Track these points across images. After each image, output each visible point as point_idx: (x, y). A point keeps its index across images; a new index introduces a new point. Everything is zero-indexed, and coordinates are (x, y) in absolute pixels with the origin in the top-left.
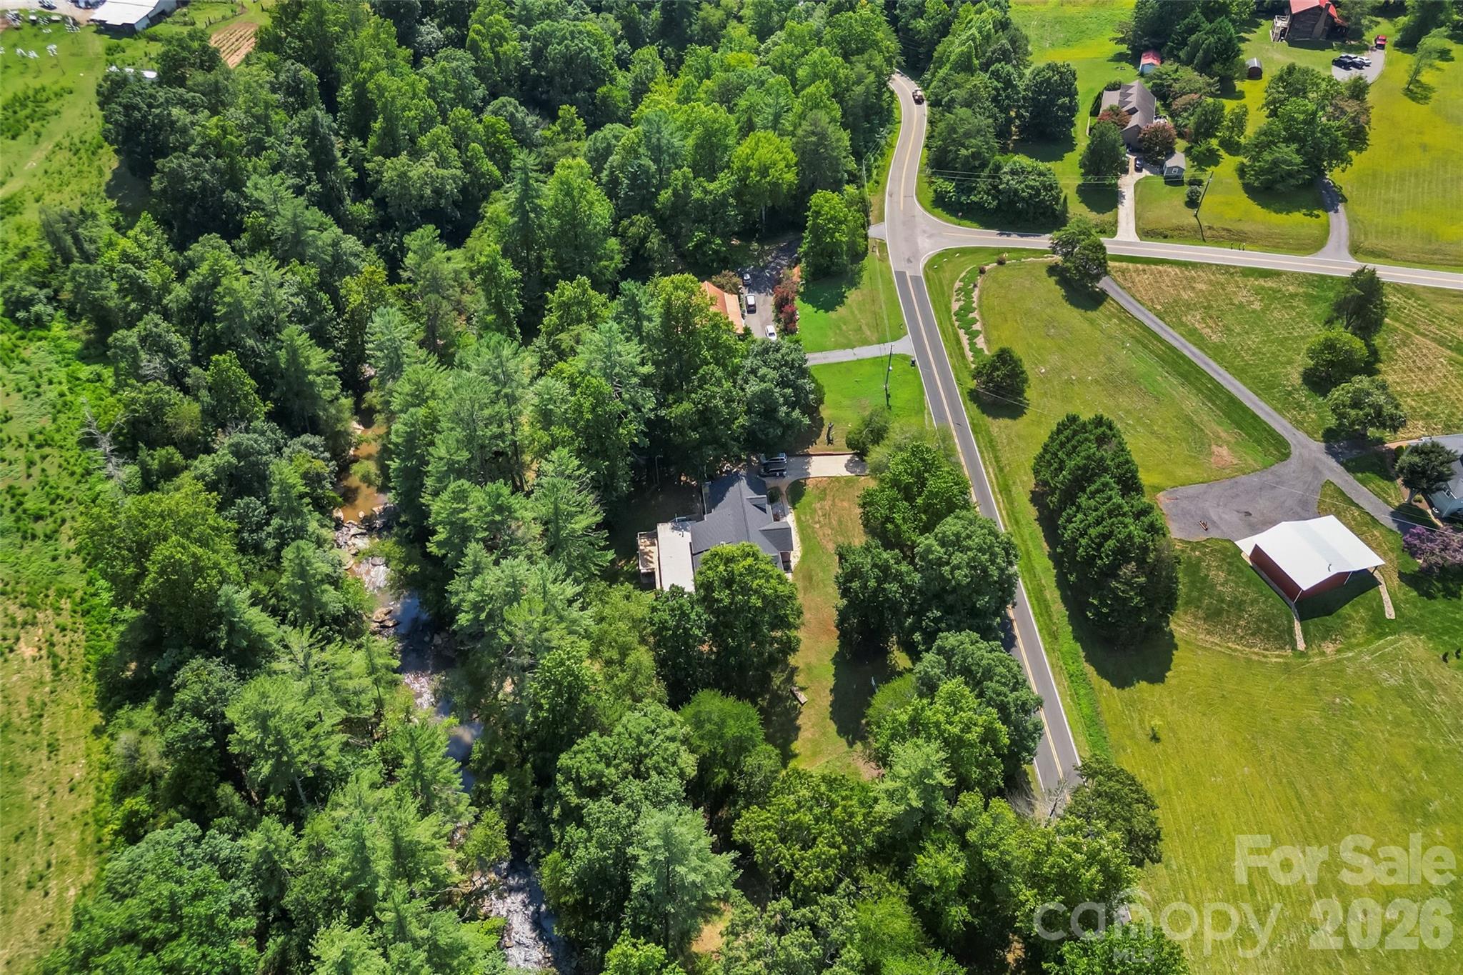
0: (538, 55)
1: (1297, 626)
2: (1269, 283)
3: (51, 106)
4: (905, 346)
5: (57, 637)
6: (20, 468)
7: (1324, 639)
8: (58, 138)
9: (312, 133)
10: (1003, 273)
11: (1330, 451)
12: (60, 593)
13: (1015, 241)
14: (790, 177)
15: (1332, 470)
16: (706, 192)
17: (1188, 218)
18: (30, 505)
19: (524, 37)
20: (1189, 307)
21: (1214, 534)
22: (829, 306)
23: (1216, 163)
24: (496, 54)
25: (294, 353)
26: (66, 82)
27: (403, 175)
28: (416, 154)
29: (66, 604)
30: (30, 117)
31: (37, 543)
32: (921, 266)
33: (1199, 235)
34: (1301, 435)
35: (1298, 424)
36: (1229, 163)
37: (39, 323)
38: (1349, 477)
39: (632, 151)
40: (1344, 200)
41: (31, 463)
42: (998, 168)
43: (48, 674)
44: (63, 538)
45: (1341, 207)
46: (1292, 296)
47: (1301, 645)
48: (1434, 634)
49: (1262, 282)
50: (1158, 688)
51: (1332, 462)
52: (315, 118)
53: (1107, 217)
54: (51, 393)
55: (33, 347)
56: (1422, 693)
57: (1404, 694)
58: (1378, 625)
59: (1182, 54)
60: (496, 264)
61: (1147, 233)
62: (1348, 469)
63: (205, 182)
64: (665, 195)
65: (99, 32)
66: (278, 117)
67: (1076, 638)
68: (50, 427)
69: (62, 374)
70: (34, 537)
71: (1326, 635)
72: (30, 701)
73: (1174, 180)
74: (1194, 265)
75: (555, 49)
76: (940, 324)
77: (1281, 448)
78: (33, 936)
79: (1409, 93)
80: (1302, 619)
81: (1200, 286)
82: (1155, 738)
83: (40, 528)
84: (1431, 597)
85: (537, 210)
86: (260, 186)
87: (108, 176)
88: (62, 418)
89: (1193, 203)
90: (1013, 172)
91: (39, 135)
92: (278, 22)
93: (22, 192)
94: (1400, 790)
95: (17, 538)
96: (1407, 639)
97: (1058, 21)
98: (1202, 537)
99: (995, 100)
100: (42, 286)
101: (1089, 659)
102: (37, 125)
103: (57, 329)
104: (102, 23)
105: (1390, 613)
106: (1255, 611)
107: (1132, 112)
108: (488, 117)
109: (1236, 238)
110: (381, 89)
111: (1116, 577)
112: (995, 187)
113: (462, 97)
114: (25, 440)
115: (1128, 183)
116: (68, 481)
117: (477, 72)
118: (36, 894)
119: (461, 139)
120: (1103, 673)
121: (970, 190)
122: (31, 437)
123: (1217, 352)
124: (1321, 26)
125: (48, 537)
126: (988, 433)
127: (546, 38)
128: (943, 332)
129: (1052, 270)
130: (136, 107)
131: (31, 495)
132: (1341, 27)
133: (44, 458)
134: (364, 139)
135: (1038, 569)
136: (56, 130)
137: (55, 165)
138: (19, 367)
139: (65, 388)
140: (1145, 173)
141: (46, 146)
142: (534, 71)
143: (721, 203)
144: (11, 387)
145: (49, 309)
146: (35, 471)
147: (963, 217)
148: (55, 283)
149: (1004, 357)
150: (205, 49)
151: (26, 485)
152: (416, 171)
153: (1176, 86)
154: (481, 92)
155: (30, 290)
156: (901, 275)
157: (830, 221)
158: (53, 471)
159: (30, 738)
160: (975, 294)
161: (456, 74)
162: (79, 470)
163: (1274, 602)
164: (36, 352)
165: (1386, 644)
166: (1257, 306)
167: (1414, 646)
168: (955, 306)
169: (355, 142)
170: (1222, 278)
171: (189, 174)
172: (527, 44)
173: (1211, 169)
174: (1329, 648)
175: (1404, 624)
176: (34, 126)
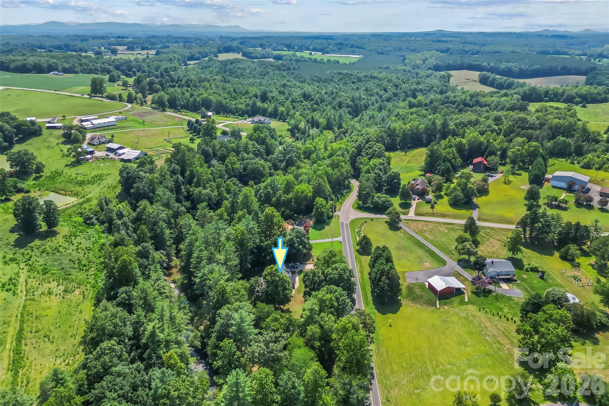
0: (245, 169)
1: (438, 302)
2: (451, 226)
3: (104, 178)
4: (340, 239)
5: (85, 291)
6: (82, 255)
7: (445, 305)
8: (105, 185)
9: (177, 181)
10: (372, 223)
11: (458, 264)
12: (87, 283)
13: (378, 216)
14: (310, 194)
15: (458, 268)
16: (286, 198)
17: (431, 211)
18: (83, 263)
19: (241, 164)
20: (425, 231)
21: (419, 281)
22: (320, 230)
23: (442, 198)
24: (232, 168)
25: (162, 230)
26: (109, 172)
27: (200, 192)
28: (205, 188)
29: (89, 285)
30: (98, 180)
31: (83, 272)
32: (349, 221)
33: (433, 215)
34: (451, 260)
35: (451, 258)
36: (446, 199)
37: (93, 224)
38: (462, 270)
39: (266, 187)
40: (479, 207)
41: (85, 254)
42: (373, 196)
43: (82, 298)
44: (90, 271)
45: (477, 209)
46: (457, 229)
47: (438, 306)
48: (478, 305)
49: (449, 226)
50: (394, 315)
51: (459, 267)
52: (178, 177)
53: (407, 210)
54: (94, 239)
55: (89, 230)
56: (471, 318)
57: (466, 319)
58: (462, 303)
59: (436, 172)
60: (222, 213)
61: (417, 214)
62: (462, 268)
63: (145, 190)
64: (274, 199)
65: (121, 161)
66: (168, 177)
67: (373, 304)
68: (92, 246)
69: (97, 236)
70: (83, 270)
71: (446, 304)
72: (76, 302)
73: (428, 202)
74: (429, 222)
75: (250, 166)
76: (352, 234)
77: (444, 263)
78: (71, 346)
79: (505, 183)
80: (439, 300)
81: (430, 226)
82: (391, 326)
83: (84, 268)
84: (479, 297)
85: (237, 202)
86: (160, 191)
87: (117, 193)
88: (95, 245)
89: (432, 207)
90: (378, 197)
91: (100, 184)
92: (172, 156)
93: (92, 197)
94: (460, 340)
95: (78, 270)
96: (470, 307)
97: (406, 167)
98: (415, 282)
99: (375, 180)
100: (95, 215)
101: (375, 309)
102: (100, 182)
103: (97, 227)
104: (122, 159)
105: (466, 300)
106: (426, 298)
107: (418, 185)
108: (228, 182)
109: (443, 216)
110: (197, 171)
111: (381, 281)
112: (373, 202)
113: (221, 177)
114: (84, 248)
115: (414, 203)
116: (94, 258)
117: (226, 172)
118: (73, 338)
119: (218, 187)
120: (379, 311)
121: (366, 203)
122: (86, 248)
123: (432, 242)
124: (482, 167)
125: (87, 270)
126: (360, 259)
127: (248, 164)
128: (352, 236)
129: (386, 222)
130: (130, 173)
131: (84, 260)
132: (489, 167)
133: (89, 253)
134: (190, 185)
135: (367, 290)
136: (104, 183)
137: (103, 190)
138: (85, 233)
139: (97, 238)
140: (420, 200)
141: (101, 186)
142: (243, 173)
143: (289, 201)
144: (82, 237)
145: (96, 222)
146: (86, 256)
147: (364, 211)
148: (99, 215)
149: (365, 238)
150: (151, 160)
151: (82, 258)
152: (204, 192)
153: (433, 180)
154: (226, 177)
155: (92, 216)
156: (342, 223)
157: (320, 205)
158: (90, 256)
159: (75, 309)
160: (363, 228)
161: (220, 171)
162: (97, 256)
163: (432, 295)
164: (91, 231)
165: (464, 307)
166: (446, 231)
167: (472, 308)
168: (357, 230)
169: (188, 186)
170: (437, 225)
171: (141, 188)
172: (242, 166)
173: (441, 200)
174: (446, 307)
175: (470, 302)
176: (98, 182)
